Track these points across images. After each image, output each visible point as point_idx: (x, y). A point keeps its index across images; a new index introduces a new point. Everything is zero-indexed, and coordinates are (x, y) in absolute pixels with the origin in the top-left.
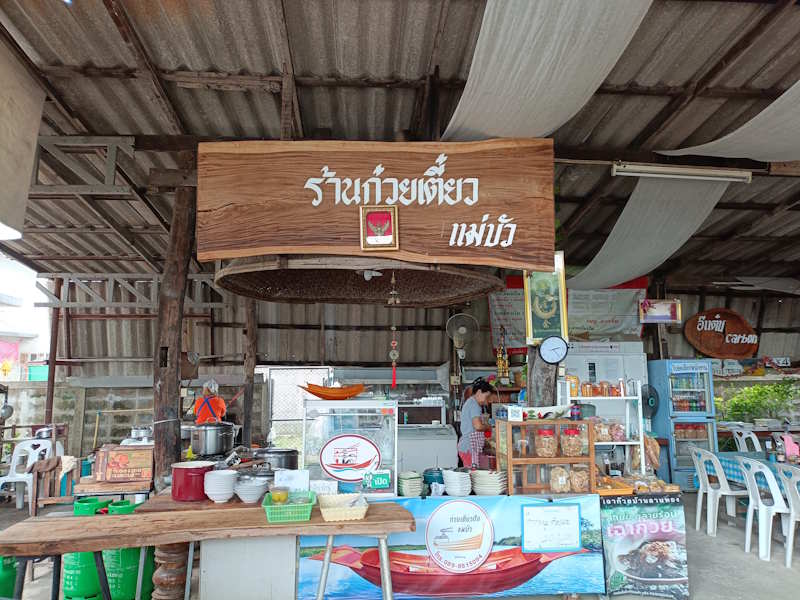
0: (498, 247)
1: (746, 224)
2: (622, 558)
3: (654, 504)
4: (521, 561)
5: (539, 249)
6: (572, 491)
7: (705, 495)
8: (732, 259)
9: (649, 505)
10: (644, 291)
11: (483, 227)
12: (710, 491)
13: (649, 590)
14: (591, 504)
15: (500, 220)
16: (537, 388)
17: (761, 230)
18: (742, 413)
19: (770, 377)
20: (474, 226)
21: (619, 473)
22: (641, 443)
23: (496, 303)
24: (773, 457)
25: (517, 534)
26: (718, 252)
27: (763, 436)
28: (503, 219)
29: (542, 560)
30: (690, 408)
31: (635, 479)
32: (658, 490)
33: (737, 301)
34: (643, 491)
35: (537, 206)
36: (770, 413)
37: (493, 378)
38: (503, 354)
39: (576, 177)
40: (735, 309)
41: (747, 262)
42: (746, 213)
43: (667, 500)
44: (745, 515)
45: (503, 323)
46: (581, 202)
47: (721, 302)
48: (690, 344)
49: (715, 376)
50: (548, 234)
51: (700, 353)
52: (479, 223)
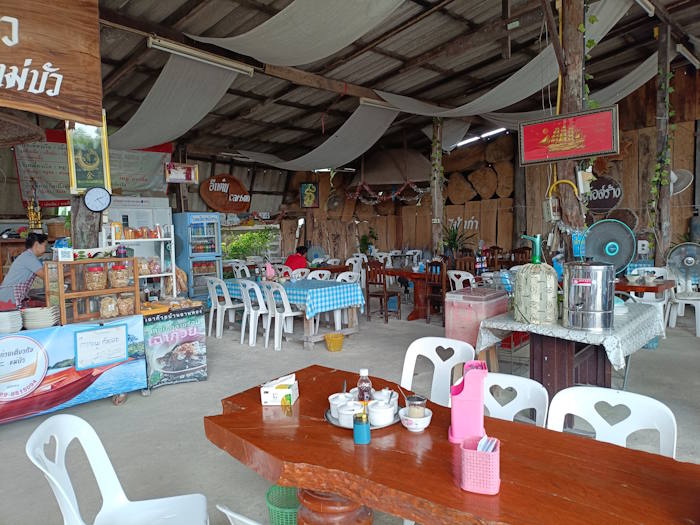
0: (44, 95)
1: (246, 109)
2: (159, 360)
3: (184, 316)
4: (75, 378)
5: (88, 103)
6: (120, 315)
7: (215, 311)
8: (236, 135)
9: (180, 318)
10: (169, 156)
11: (25, 72)
12: (219, 307)
13: (179, 379)
14: (136, 324)
15: (45, 67)
16: (82, 233)
17: (256, 116)
18: (239, 253)
19: (256, 227)
20: (15, 69)
21: (156, 298)
22: (174, 274)
23: (24, 154)
24: (259, 279)
25: (71, 357)
26: (227, 128)
27: (252, 268)
28: (47, 66)
29: (94, 374)
30: (205, 250)
31: (169, 301)
32: (187, 306)
33: (237, 169)
34: (176, 308)
35: (84, 61)
36: (255, 252)
37: (24, 229)
38: (35, 206)
39: (113, 40)
40: (235, 175)
41: (246, 139)
42: (248, 100)
43: (193, 313)
44: (240, 321)
45: (33, 175)
46: (118, 65)
47: (226, 169)
48: (203, 201)
49: (222, 227)
50: (95, 90)
51: (211, 208)
52: (21, 67)
